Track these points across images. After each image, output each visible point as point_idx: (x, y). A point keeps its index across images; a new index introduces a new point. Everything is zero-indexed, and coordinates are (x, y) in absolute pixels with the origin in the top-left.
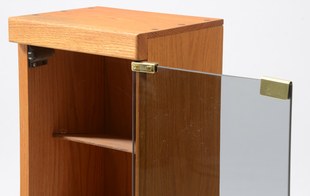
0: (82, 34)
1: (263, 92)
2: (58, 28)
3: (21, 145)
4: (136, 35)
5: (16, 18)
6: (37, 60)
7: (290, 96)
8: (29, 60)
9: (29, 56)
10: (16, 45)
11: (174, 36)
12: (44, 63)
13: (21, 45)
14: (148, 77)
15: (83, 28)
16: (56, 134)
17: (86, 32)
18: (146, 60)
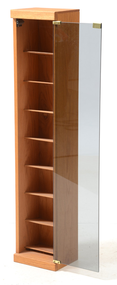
0: (36, 13)
1: (93, 27)
2: (28, 12)
3: (14, 54)
4: (54, 12)
5: (13, 10)
6: (20, 24)
7: (101, 28)
8: (17, 24)
9: (17, 23)
10: (12, 19)
11: (65, 13)
12: (21, 25)
13: (14, 19)
14: (58, 26)
15: (37, 11)
16: (25, 51)
17: (38, 12)
18: (57, 21)
